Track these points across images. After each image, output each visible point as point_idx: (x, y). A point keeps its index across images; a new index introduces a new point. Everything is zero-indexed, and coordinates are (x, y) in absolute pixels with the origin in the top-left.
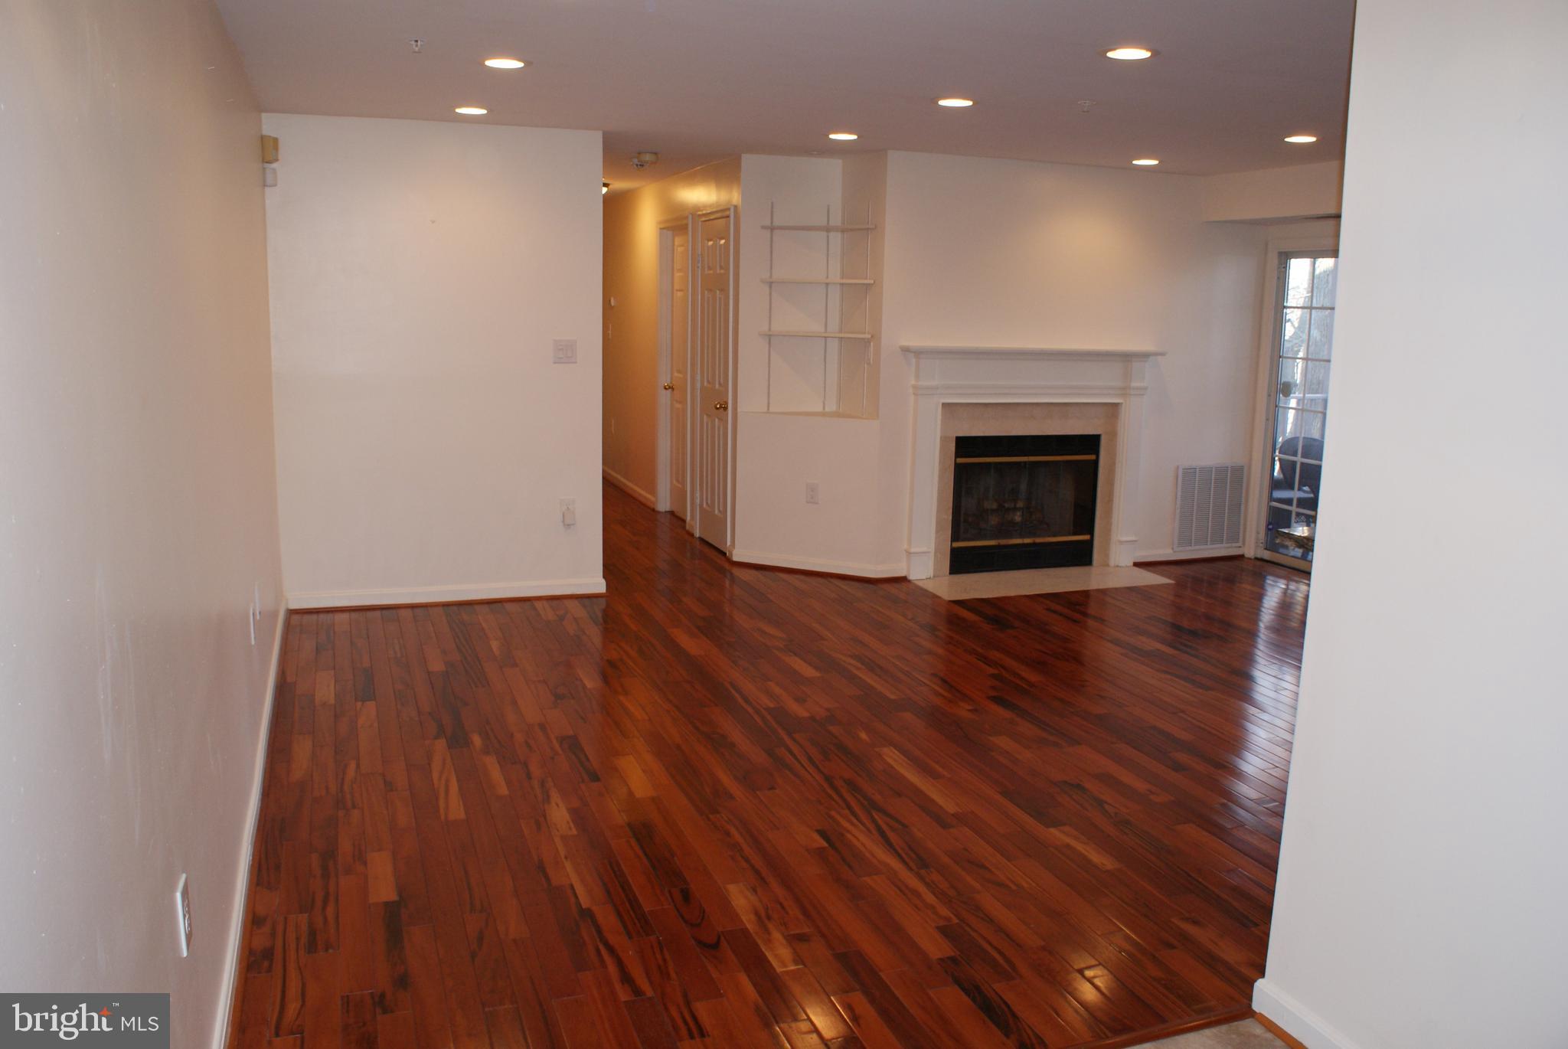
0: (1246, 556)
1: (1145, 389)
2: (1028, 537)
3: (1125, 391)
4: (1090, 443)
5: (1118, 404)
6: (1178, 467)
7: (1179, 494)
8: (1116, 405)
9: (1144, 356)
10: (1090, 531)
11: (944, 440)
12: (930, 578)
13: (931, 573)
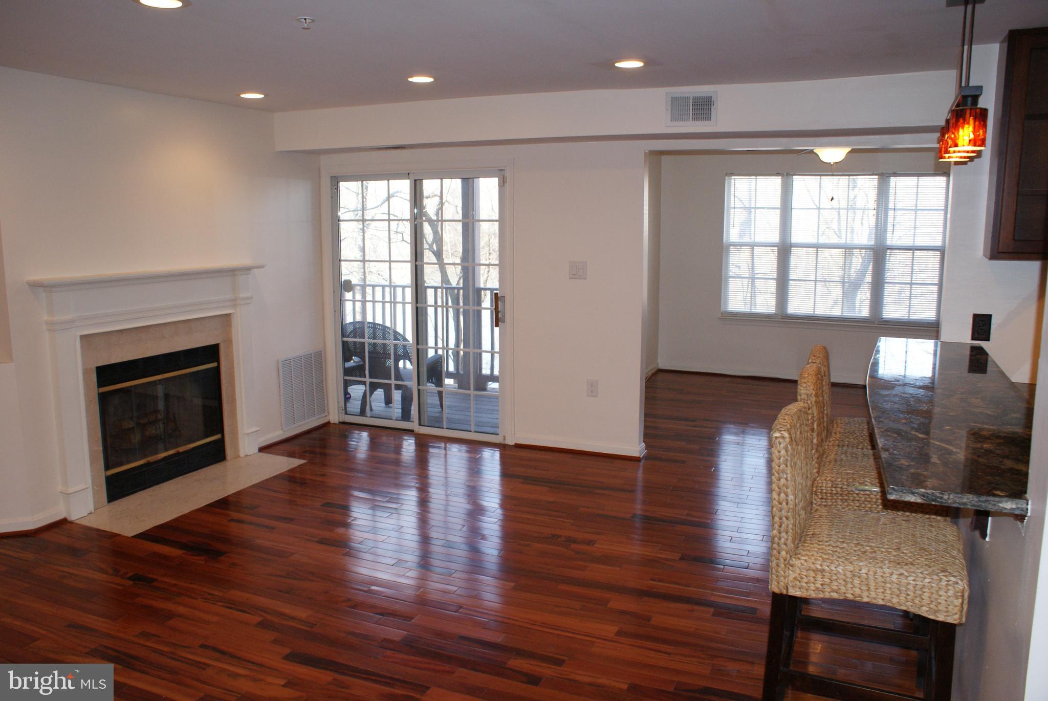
0: (332, 422)
1: (251, 298)
2: (172, 449)
3: (234, 302)
4: (211, 353)
5: (231, 314)
6: (278, 361)
7: (282, 384)
8: (229, 315)
9: (247, 269)
10: (221, 430)
11: (86, 372)
12: (91, 513)
13: (91, 508)
